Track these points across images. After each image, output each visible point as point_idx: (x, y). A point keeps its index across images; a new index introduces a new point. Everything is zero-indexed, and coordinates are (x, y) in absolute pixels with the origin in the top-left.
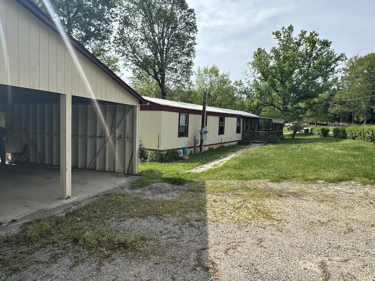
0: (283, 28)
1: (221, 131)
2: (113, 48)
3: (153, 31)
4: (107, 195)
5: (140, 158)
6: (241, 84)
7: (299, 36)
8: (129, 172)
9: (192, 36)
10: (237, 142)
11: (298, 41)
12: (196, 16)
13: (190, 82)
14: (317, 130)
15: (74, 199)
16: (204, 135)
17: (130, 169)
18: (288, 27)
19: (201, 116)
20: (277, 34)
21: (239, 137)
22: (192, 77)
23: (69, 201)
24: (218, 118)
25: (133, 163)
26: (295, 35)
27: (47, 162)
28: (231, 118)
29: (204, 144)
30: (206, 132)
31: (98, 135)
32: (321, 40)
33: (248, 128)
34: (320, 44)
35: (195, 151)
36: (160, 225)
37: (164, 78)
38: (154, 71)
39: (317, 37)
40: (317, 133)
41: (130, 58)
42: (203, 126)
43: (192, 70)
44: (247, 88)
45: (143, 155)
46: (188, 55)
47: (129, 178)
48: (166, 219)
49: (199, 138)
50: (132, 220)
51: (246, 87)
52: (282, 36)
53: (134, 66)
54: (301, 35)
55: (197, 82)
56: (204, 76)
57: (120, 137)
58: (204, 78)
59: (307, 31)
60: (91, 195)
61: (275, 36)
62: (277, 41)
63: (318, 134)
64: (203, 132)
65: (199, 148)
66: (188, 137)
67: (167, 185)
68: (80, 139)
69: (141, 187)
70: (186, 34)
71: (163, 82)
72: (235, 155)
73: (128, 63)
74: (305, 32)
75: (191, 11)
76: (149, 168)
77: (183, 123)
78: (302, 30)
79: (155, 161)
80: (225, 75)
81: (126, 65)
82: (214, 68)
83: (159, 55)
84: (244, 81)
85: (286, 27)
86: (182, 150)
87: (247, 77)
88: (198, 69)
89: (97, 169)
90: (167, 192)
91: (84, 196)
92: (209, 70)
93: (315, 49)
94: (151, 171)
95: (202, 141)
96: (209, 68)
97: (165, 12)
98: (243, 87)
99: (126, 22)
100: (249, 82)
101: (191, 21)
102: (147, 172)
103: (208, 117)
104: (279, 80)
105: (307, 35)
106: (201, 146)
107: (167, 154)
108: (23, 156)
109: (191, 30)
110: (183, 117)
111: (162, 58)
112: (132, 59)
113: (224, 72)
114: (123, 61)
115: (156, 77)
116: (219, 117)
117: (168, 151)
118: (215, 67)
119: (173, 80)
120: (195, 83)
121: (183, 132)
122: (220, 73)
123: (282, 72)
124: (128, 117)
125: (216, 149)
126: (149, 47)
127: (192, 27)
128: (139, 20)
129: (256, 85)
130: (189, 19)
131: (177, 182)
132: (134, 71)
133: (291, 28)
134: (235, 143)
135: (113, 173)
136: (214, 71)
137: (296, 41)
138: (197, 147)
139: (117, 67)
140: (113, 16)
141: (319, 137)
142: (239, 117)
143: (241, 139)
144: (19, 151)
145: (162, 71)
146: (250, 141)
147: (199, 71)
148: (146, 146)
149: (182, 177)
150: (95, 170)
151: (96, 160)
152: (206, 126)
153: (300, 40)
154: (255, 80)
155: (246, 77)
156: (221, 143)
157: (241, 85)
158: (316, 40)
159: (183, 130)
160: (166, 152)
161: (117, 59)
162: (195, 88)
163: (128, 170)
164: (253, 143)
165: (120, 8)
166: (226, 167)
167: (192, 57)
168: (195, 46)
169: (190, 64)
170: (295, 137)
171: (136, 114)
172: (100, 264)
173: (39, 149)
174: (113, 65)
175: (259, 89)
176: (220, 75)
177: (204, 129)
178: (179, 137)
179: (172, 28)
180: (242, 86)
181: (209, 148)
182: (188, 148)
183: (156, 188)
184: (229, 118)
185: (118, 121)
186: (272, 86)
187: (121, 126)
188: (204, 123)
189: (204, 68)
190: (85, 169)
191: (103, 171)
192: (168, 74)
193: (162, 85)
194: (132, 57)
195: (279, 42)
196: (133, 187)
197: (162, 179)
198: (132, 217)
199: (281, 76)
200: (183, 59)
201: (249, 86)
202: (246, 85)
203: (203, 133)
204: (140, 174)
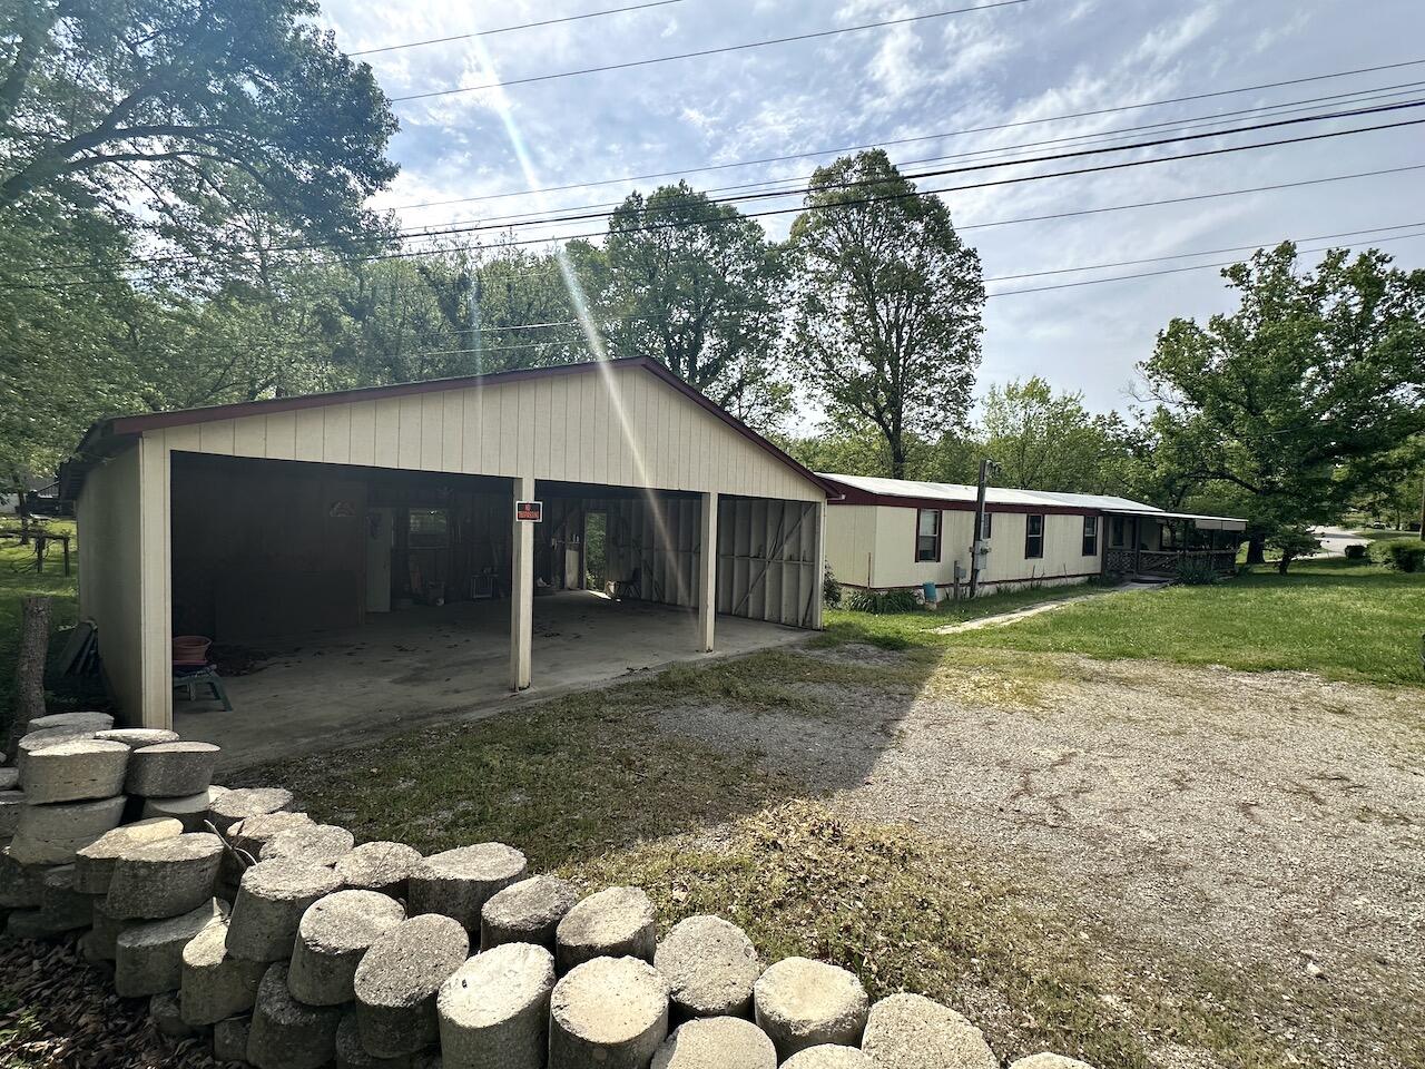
0: (1259, 254)
1: (1034, 548)
2: (784, 364)
3: (873, 314)
4: (768, 652)
5: (827, 599)
6: (1115, 420)
7: (1318, 267)
8: (805, 624)
9: (971, 312)
10: (1087, 578)
11: (1315, 282)
12: (981, 265)
13: (966, 426)
14: (1381, 548)
15: (718, 654)
16: (980, 560)
17: (808, 619)
18: (1275, 247)
19: (972, 515)
20: (1237, 273)
21: (1092, 564)
22: (970, 410)
23: (709, 655)
24: (1023, 518)
25: (812, 610)
26: (1305, 268)
27: (667, 599)
28: (1063, 516)
29: (980, 579)
30: (984, 552)
31: (753, 554)
32: (1403, 273)
33: (1124, 542)
34: (1401, 286)
35: (955, 595)
36: (843, 693)
37: (899, 420)
38: (876, 406)
39: (1388, 268)
40: (1380, 559)
41: (820, 380)
42: (977, 537)
43: (973, 395)
44: (1136, 432)
45: (832, 592)
46: (962, 358)
47: (806, 633)
48: (853, 689)
49: (967, 565)
50: (801, 684)
51: (1130, 429)
52: (1254, 277)
53: (828, 400)
54: (1325, 265)
55: (988, 422)
56: (1006, 405)
57: (791, 558)
58: (1008, 410)
59: (1348, 251)
60: (742, 651)
61: (1229, 280)
62: (1239, 292)
63: (1386, 563)
64: (978, 551)
65: (969, 588)
66: (939, 560)
67: (871, 649)
68: (736, 562)
69: (824, 647)
70: (957, 310)
71: (898, 429)
72: (1055, 606)
73: (815, 392)
74: (1341, 253)
75: (970, 254)
76: (844, 620)
77: (927, 530)
78: (1330, 251)
79: (860, 610)
80: (1071, 400)
81: (810, 396)
82: (1034, 384)
83: (887, 368)
84: (1123, 415)
85: (1269, 250)
86: (922, 591)
87: (1136, 403)
88: (990, 390)
89: (750, 615)
90: (867, 658)
91: (730, 652)
92: (1021, 390)
93: (1385, 301)
94: (849, 625)
95: (975, 572)
96: (1023, 385)
97: (903, 269)
98: (1123, 429)
99: (813, 306)
100: (1142, 415)
101: (967, 278)
102: (840, 626)
103: (995, 516)
104: (1242, 404)
105: (1351, 261)
106: (972, 584)
107: (888, 596)
108: (632, 587)
109: (968, 299)
110: (928, 518)
111: (895, 374)
112: (823, 383)
113: (1065, 392)
114: (805, 388)
115: (879, 419)
116: (1025, 516)
117: (890, 590)
118: (1037, 381)
119: (922, 424)
120: (982, 426)
121: (928, 551)
122: (1054, 396)
123: (1250, 382)
124: (805, 523)
125: (1018, 592)
126: (862, 353)
127: (972, 291)
128: (840, 298)
129: (1165, 420)
130: (963, 274)
131: (891, 644)
132: (829, 409)
133: (1287, 251)
134: (1079, 579)
135: (777, 623)
136: (1037, 392)
137: (1308, 283)
138: (962, 585)
139: (792, 403)
140: (783, 297)
141: (1386, 572)
142: (1090, 514)
143: (1099, 571)
144: (624, 579)
145: (895, 406)
146: (1126, 577)
147: (993, 395)
148: (839, 577)
149: (905, 639)
150: (746, 617)
151: (747, 600)
152: (989, 537)
153: (1323, 280)
154: (1159, 409)
155: (1133, 401)
156: (1032, 579)
157: (1116, 424)
158: (1380, 275)
159: (927, 546)
160: (886, 593)
161: (792, 387)
162: (983, 438)
163: (804, 620)
164: (1133, 581)
165: (799, 277)
166: (1014, 627)
167: (972, 364)
168: (980, 336)
169: (965, 381)
170: (1288, 571)
171: (819, 517)
172: (758, 714)
173: (655, 577)
174: (783, 398)
175: (1172, 434)
176: (1052, 401)
177: (981, 545)
178: (916, 561)
179: (918, 304)
180: (1120, 426)
181: (999, 590)
182: (937, 586)
183: (848, 651)
184: (1059, 519)
185: (787, 529)
186: (1220, 420)
187: (792, 539)
188: (981, 530)
189: (1009, 386)
190: (730, 614)
191: (760, 619)
192: (910, 411)
193: (893, 435)
194: (823, 378)
195: (1245, 293)
196: (811, 646)
197: (866, 638)
198: (802, 680)
199: (1248, 393)
200: (948, 371)
201: (1142, 426)
202: (1132, 424)
203: (978, 553)
204: (824, 630)
